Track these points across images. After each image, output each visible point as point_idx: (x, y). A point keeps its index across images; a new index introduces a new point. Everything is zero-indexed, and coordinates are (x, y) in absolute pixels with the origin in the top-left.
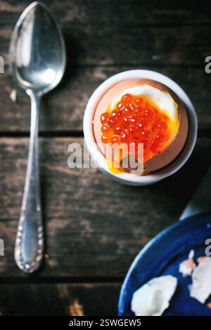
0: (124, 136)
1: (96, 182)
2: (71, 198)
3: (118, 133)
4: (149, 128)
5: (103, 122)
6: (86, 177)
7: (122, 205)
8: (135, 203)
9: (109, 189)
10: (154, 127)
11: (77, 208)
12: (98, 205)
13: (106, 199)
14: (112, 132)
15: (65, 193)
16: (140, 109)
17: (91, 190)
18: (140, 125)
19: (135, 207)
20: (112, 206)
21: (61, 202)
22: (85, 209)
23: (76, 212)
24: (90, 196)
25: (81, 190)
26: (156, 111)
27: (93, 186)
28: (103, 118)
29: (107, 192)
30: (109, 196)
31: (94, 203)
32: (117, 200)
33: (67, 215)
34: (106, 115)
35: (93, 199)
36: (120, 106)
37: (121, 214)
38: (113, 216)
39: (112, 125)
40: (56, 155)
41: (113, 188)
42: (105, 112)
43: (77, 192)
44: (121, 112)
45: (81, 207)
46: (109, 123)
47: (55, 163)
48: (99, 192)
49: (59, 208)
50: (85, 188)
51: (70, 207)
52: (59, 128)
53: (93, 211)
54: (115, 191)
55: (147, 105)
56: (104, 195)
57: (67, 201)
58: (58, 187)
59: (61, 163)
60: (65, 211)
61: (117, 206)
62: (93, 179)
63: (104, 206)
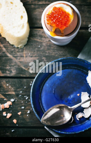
0: (54, 21)
1: (48, 44)
2: (39, 50)
3: (52, 20)
4: (63, 17)
5: (47, 17)
6: (45, 43)
7: (57, 53)
8: (62, 52)
9: (53, 47)
10: (65, 17)
11: (41, 53)
12: (49, 52)
13: (52, 50)
14: (50, 20)
15: (37, 48)
16: (59, 11)
17: (46, 47)
18: (60, 16)
19: (62, 53)
20: (54, 53)
21: (36, 51)
22: (44, 54)
23: (41, 55)
24: (46, 49)
25: (43, 47)
26: (65, 12)
27: (47, 46)
28: (47, 16)
29: (52, 48)
30: (52, 49)
31: (47, 52)
32: (55, 51)
33: (38, 55)
34: (48, 15)
35: (47, 50)
36: (52, 11)
37: (57, 55)
38: (54, 56)
39: (50, 18)
40: (34, 35)
41: (54, 47)
42: (48, 14)
43: (41, 48)
44: (53, 13)
45: (43, 53)
46: (49, 17)
47: (34, 38)
48: (49, 48)
49: (35, 53)
50: (44, 46)
51: (39, 53)
52: (36, 26)
53: (47, 54)
54: (54, 48)
55: (62, 10)
56: (51, 49)
57: (38, 51)
58: (35, 46)
59: (36, 37)
60: (37, 54)
61: (55, 53)
62: (47, 43)
63: (51, 53)
